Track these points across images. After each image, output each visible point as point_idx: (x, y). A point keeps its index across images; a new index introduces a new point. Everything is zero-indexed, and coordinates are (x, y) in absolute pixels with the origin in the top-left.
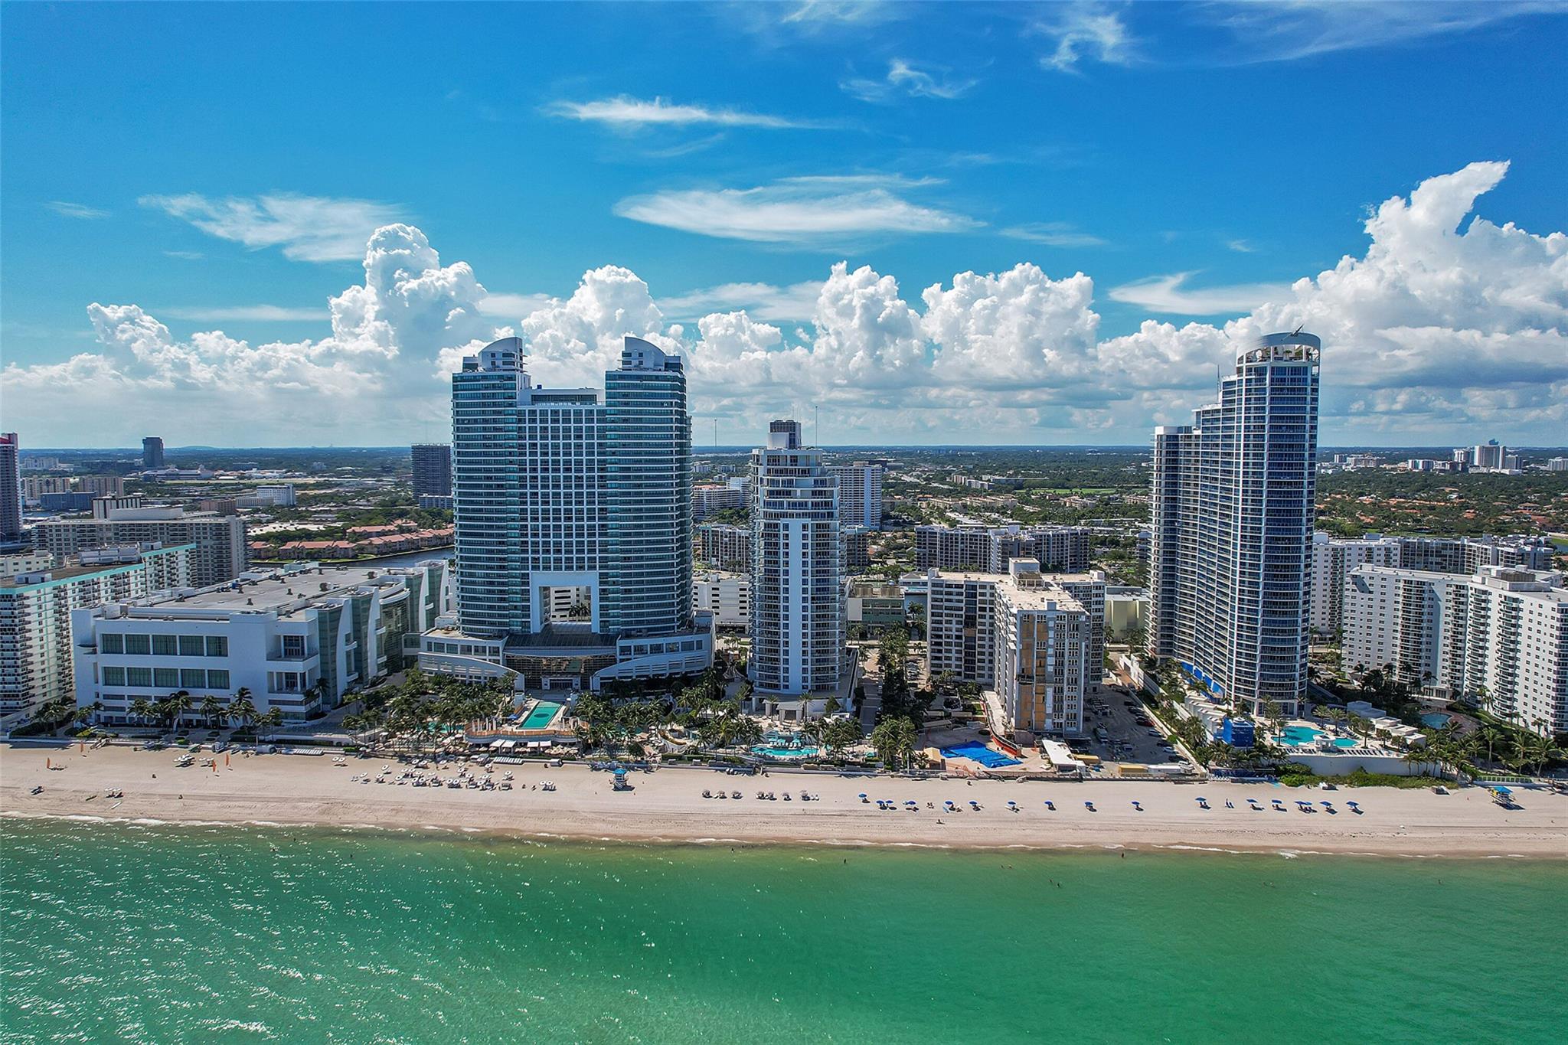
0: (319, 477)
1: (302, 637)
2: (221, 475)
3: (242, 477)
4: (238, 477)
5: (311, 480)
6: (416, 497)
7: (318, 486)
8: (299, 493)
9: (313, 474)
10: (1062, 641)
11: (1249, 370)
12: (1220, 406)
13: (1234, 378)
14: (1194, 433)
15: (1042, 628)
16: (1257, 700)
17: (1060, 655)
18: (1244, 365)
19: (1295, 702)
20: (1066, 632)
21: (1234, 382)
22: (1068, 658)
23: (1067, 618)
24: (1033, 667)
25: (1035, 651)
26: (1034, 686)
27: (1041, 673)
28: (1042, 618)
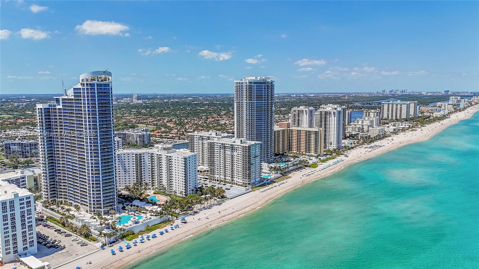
10: (23, 210)
11: (87, 84)
12: (73, 97)
13: (80, 86)
14: (58, 107)
15: (12, 207)
16: (102, 210)
17: (23, 216)
18: (85, 82)
19: (116, 207)
20: (25, 205)
21: (80, 89)
22: (26, 217)
23: (25, 199)
24: (9, 226)
25: (9, 218)
26: (10, 234)
27: (14, 227)
28: (12, 202)
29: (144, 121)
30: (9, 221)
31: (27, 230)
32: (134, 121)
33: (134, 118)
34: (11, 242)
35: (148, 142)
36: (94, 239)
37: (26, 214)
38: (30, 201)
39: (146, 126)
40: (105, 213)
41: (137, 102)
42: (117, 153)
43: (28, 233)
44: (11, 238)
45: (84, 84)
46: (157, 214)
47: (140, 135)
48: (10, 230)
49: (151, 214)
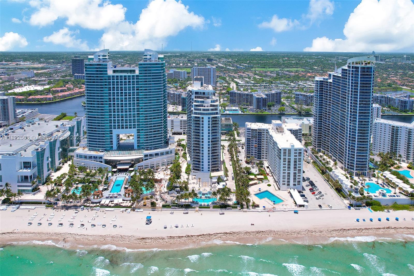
0: (43, 64)
1: (30, 162)
2: (10, 64)
3: (17, 65)
4: (16, 64)
5: (40, 66)
6: (73, 74)
7: (42, 68)
8: (35, 72)
9: (40, 63)
10: (296, 157)
11: (353, 67)
12: (340, 75)
13: (347, 68)
14: (329, 81)
15: (290, 153)
16: (355, 171)
17: (295, 162)
18: (351, 65)
19: (367, 172)
20: (298, 155)
21: (347, 70)
22: (298, 163)
23: (298, 150)
24: (287, 166)
25: (287, 160)
26: (287, 172)
27: (289, 168)
28: (289, 150)
29: (410, 84)
30: (287, 163)
31: (297, 172)
32: (399, 82)
33: (399, 80)
34: (286, 178)
35: (410, 108)
36: (344, 196)
37: (297, 161)
38: (301, 153)
39: (410, 89)
40: (357, 175)
41: (406, 62)
42: (374, 122)
43: (297, 174)
44: (286, 174)
45: (350, 67)
46: (407, 194)
47: (401, 101)
48: (286, 169)
49: (400, 191)
